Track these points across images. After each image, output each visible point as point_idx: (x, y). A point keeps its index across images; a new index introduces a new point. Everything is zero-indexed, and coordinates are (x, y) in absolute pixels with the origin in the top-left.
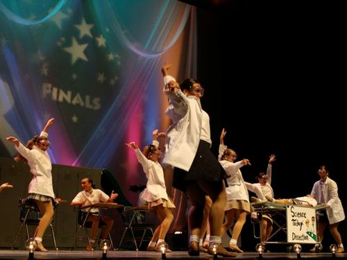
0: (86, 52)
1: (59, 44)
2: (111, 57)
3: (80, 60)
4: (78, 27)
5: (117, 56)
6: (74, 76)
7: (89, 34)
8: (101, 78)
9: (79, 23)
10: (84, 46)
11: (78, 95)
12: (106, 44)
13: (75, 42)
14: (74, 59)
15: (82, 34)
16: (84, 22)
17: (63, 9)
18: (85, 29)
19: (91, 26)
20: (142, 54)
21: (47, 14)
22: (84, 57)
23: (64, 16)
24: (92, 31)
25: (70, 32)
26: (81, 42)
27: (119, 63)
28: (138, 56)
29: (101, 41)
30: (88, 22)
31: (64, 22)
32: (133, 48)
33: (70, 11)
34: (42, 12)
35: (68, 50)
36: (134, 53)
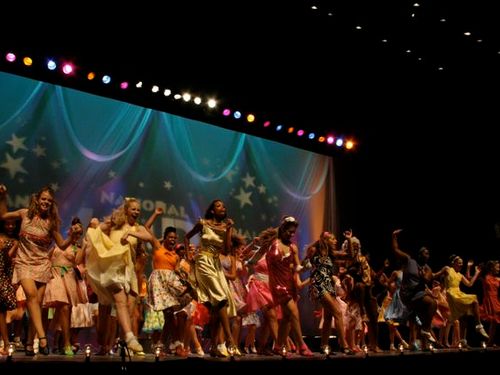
0: (251, 198)
1: (231, 193)
2: (270, 201)
3: (247, 205)
4: (244, 180)
5: (275, 198)
6: (243, 217)
7: (253, 184)
8: (264, 217)
9: (245, 176)
10: (249, 194)
11: (247, 232)
12: (267, 190)
13: (242, 191)
14: (243, 204)
15: (247, 185)
16: (248, 175)
17: (233, 168)
18: (249, 181)
19: (253, 179)
20: (295, 196)
21: (220, 173)
22: (249, 202)
23: (234, 173)
24: (255, 182)
25: (239, 185)
26: (247, 191)
27: (276, 205)
28: (292, 197)
29: (262, 189)
30: (251, 176)
31: (234, 177)
32: (288, 191)
33: (237, 168)
34: (218, 172)
35: (238, 197)
36: (288, 195)
